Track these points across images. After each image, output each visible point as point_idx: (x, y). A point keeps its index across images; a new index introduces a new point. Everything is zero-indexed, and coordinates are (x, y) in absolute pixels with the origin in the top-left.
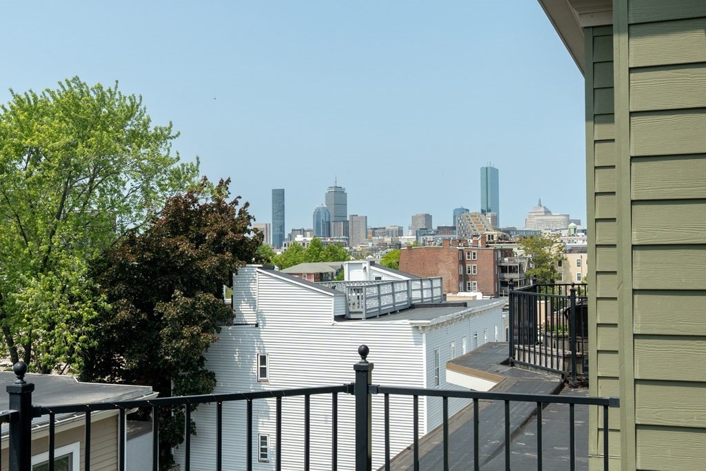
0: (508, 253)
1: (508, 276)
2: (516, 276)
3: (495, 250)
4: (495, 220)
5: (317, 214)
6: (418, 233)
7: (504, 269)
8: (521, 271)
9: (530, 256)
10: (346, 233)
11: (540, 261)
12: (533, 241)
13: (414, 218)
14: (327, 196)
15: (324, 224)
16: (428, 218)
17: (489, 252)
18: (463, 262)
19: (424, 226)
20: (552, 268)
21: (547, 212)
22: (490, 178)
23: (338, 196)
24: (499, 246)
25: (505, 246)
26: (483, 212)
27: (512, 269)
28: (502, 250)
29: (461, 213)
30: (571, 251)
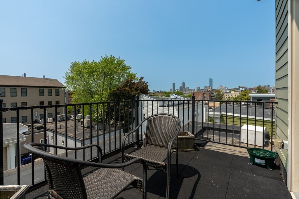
0: (213, 93)
1: (212, 98)
2: (214, 98)
3: (210, 93)
4: (212, 88)
5: (180, 87)
6: (198, 90)
7: (211, 96)
8: (215, 97)
9: (217, 94)
10: (185, 90)
11: (219, 95)
12: (218, 91)
13: (197, 88)
14: (182, 84)
15: (181, 89)
16: (199, 87)
17: (209, 93)
18: (204, 95)
19: (199, 89)
20: (221, 96)
21: (222, 86)
22: (211, 81)
23: (184, 84)
24: (210, 92)
25: (212, 92)
26: (210, 86)
27: (213, 96)
28: (211, 93)
29: (205, 86)
30: (225, 93)
